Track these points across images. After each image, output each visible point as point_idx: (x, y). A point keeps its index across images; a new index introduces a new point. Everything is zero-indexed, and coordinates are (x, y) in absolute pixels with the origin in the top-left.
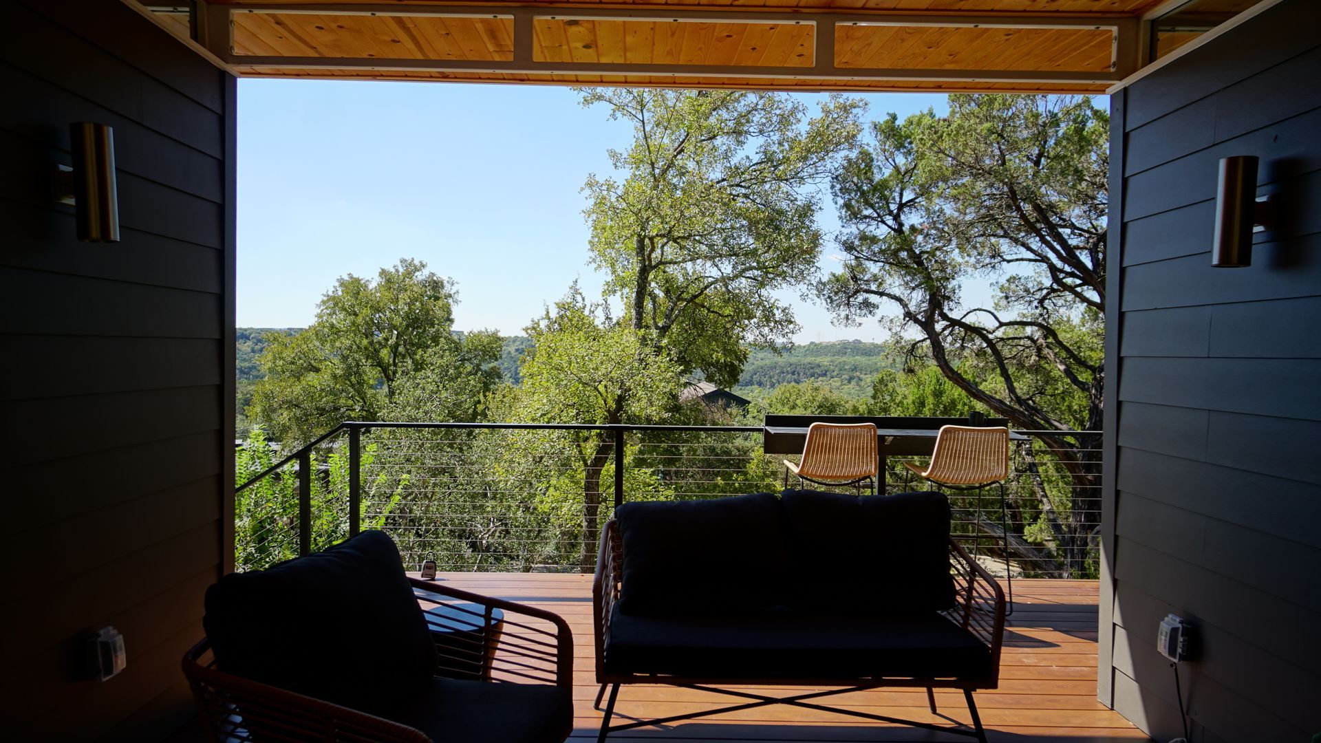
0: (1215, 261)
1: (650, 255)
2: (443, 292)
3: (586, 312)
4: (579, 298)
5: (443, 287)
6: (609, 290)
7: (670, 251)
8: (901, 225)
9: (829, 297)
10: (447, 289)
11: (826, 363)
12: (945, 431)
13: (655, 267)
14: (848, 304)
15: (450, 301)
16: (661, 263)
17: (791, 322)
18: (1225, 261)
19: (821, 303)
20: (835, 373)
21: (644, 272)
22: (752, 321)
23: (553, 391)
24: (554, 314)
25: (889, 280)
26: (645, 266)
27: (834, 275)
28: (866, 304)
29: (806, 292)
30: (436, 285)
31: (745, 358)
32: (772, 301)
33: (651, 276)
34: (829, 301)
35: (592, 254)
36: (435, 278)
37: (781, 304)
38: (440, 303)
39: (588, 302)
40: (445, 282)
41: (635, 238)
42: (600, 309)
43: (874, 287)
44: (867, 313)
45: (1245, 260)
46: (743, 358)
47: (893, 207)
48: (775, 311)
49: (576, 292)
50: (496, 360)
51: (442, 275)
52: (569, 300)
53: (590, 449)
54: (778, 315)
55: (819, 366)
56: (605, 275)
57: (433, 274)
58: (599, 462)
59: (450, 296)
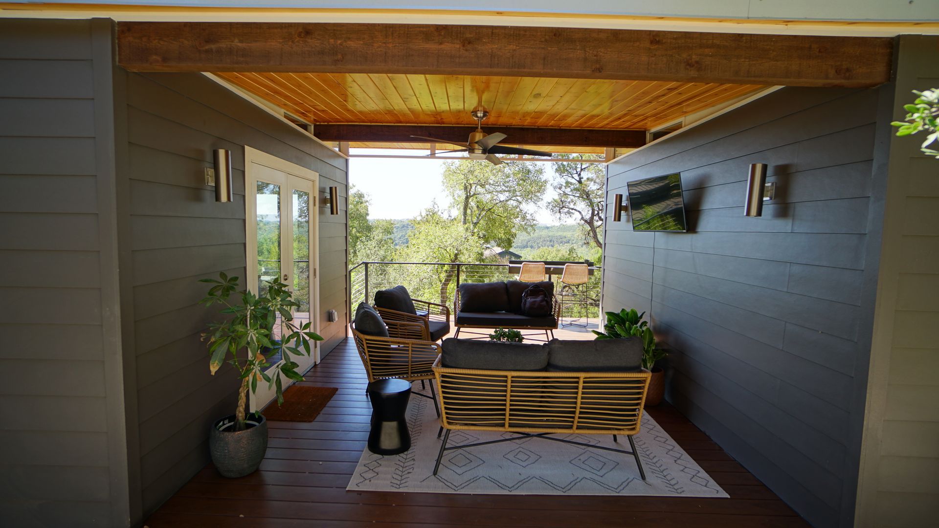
0: (613, 220)
1: (470, 191)
2: (364, 199)
3: (439, 213)
4: (436, 206)
5: (364, 197)
6: (452, 206)
7: (479, 189)
8: (580, 178)
9: (552, 209)
10: (366, 198)
11: (569, 236)
12: (567, 265)
13: (472, 196)
14: (560, 212)
15: (367, 204)
16: (474, 194)
17: (534, 220)
18: (615, 220)
19: (548, 212)
20: (574, 242)
21: (467, 198)
22: (517, 219)
23: (428, 250)
24: (424, 214)
25: (578, 203)
26: (467, 196)
27: (554, 199)
28: (569, 213)
29: (537, 210)
30: (361, 196)
31: (515, 236)
32: (526, 211)
33: (470, 200)
34: (552, 211)
35: (443, 188)
36: (360, 192)
37: (530, 212)
38: (363, 205)
39: (440, 208)
40: (365, 195)
41: (464, 184)
42: (446, 212)
43: (572, 206)
44: (569, 216)
45: (619, 220)
46: (514, 236)
47: (579, 170)
48: (527, 215)
49: (435, 203)
50: (391, 234)
51: (363, 191)
52: (431, 207)
53: (443, 276)
54: (529, 217)
55: (565, 237)
56: (450, 200)
57: (359, 191)
58: (447, 281)
59: (367, 201)
